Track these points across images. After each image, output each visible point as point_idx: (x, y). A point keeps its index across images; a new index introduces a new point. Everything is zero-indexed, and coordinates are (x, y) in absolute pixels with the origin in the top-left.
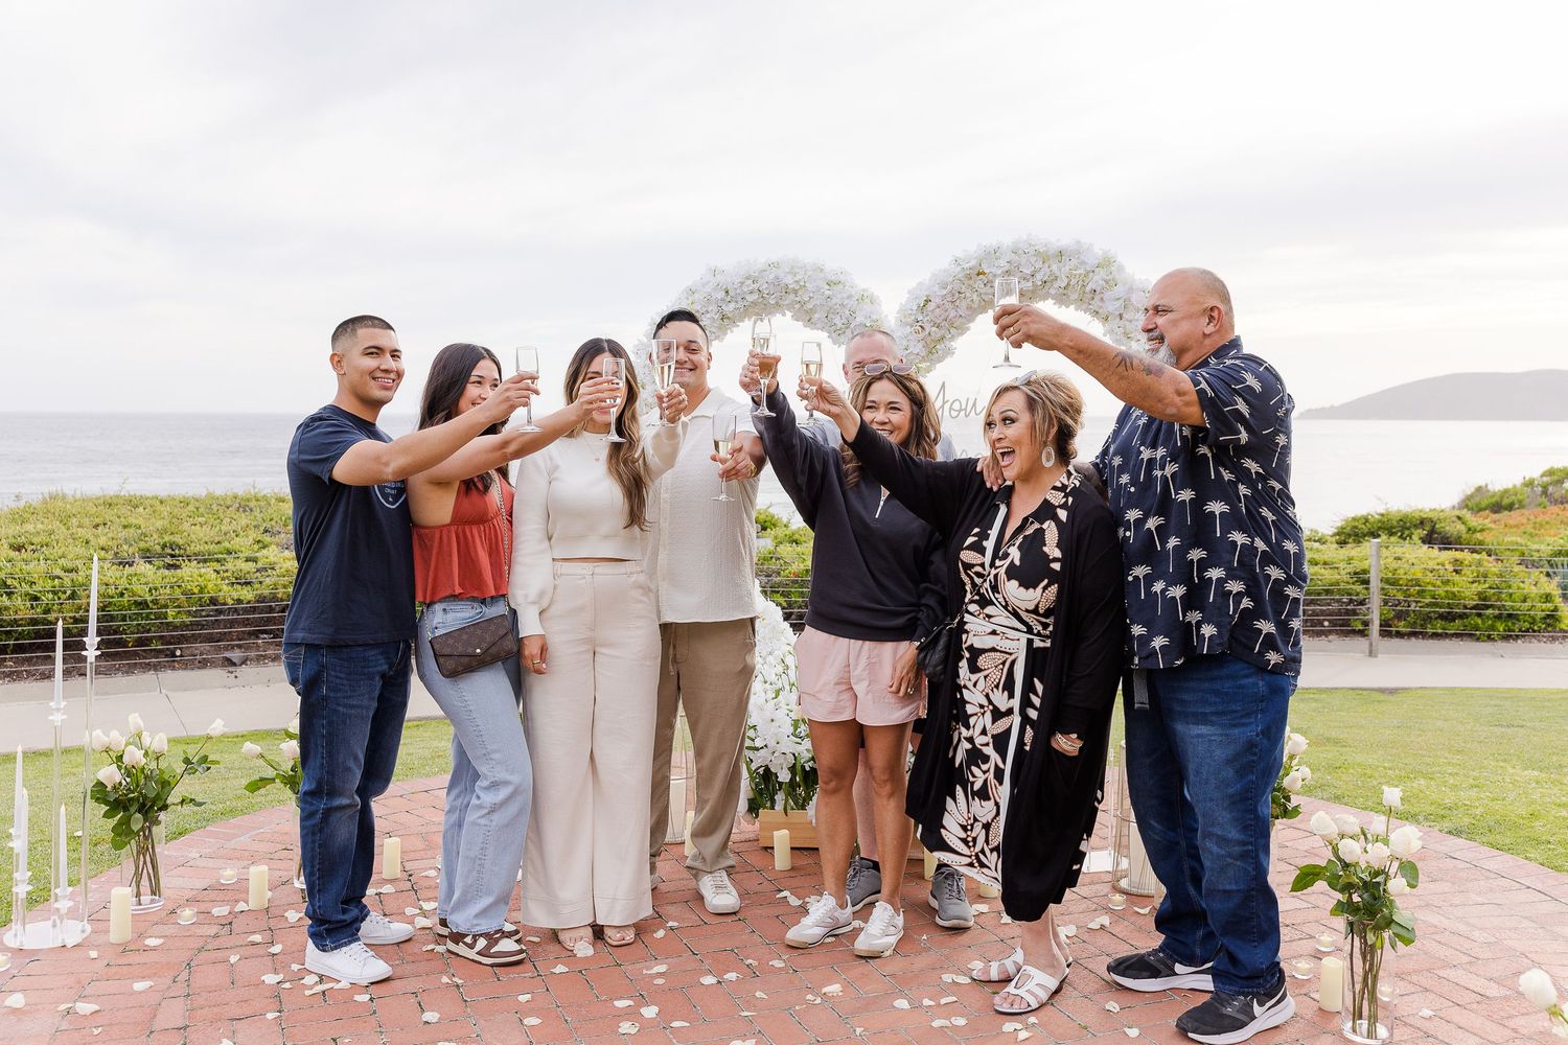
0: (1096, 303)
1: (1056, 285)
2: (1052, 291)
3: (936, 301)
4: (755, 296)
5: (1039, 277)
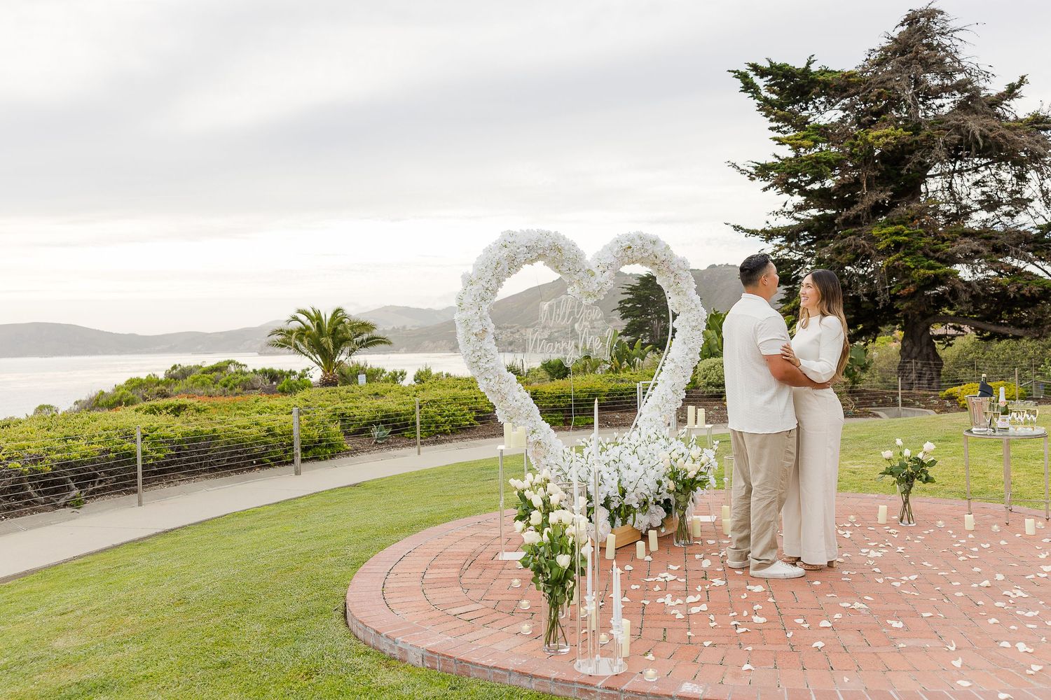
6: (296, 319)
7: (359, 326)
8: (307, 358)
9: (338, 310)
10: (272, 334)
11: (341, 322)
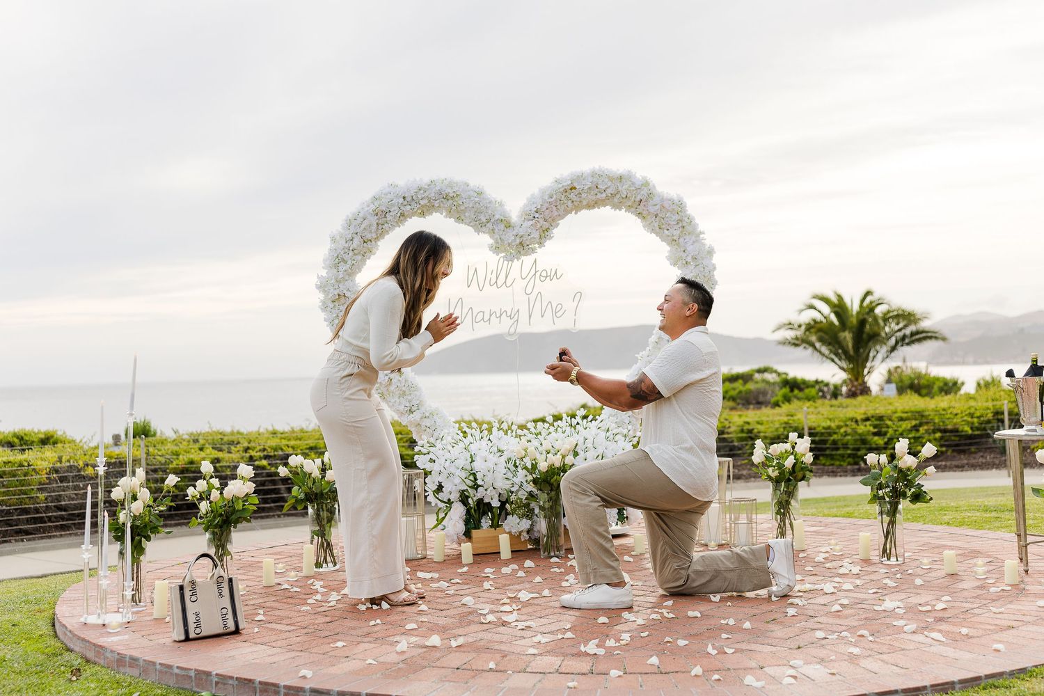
0: (640, 209)
1: (618, 196)
2: (616, 200)
3: (546, 205)
4: (425, 201)
5: (609, 191)
6: (811, 307)
7: (897, 316)
8: (829, 361)
9: (868, 293)
10: (779, 328)
11: (872, 310)
